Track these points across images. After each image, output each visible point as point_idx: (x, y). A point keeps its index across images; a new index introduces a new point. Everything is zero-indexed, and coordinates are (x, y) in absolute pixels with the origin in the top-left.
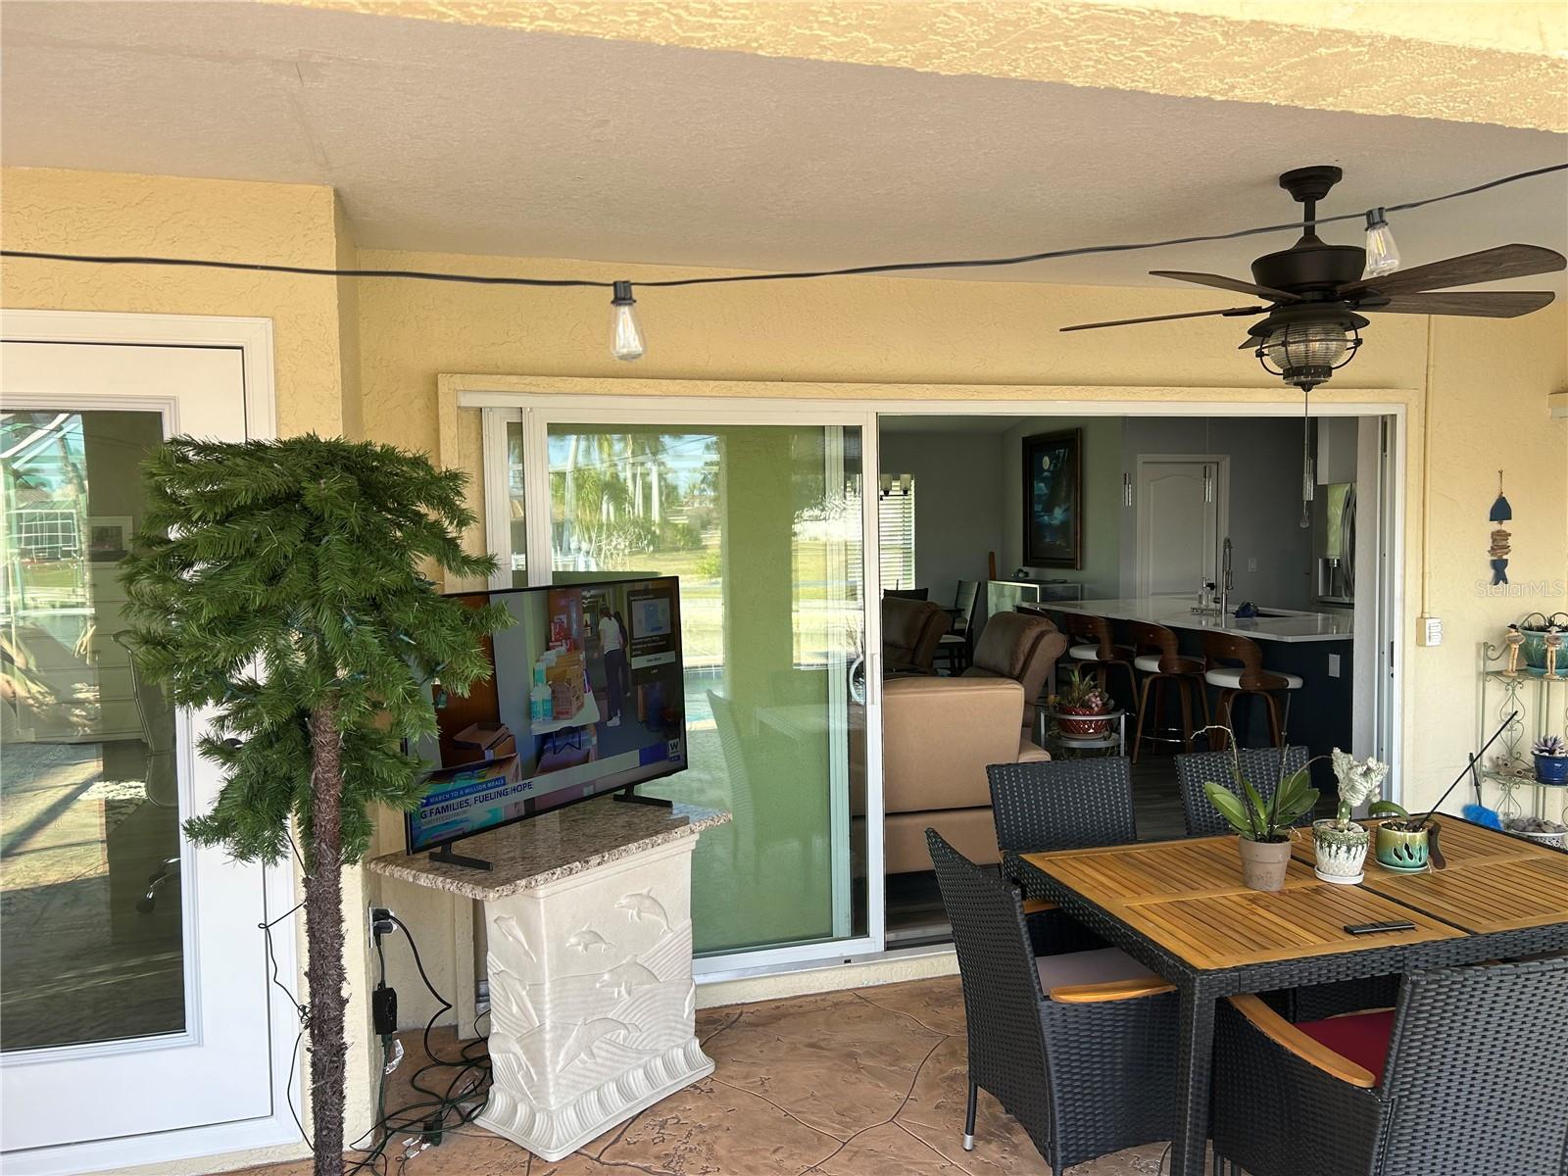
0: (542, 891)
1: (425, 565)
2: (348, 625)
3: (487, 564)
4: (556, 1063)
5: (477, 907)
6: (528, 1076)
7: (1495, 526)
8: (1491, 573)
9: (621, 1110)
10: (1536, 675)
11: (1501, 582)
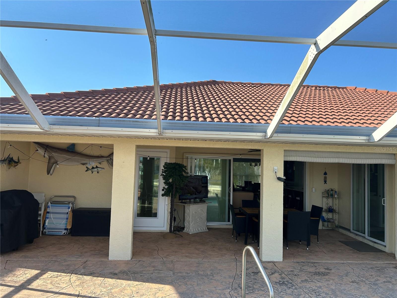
0: (191, 206)
1: (184, 173)
2: (178, 177)
3: (188, 173)
4: (191, 224)
5: (184, 206)
6: (189, 226)
7: (325, 176)
8: (324, 182)
9: (197, 232)
10: (331, 197)
11: (326, 184)
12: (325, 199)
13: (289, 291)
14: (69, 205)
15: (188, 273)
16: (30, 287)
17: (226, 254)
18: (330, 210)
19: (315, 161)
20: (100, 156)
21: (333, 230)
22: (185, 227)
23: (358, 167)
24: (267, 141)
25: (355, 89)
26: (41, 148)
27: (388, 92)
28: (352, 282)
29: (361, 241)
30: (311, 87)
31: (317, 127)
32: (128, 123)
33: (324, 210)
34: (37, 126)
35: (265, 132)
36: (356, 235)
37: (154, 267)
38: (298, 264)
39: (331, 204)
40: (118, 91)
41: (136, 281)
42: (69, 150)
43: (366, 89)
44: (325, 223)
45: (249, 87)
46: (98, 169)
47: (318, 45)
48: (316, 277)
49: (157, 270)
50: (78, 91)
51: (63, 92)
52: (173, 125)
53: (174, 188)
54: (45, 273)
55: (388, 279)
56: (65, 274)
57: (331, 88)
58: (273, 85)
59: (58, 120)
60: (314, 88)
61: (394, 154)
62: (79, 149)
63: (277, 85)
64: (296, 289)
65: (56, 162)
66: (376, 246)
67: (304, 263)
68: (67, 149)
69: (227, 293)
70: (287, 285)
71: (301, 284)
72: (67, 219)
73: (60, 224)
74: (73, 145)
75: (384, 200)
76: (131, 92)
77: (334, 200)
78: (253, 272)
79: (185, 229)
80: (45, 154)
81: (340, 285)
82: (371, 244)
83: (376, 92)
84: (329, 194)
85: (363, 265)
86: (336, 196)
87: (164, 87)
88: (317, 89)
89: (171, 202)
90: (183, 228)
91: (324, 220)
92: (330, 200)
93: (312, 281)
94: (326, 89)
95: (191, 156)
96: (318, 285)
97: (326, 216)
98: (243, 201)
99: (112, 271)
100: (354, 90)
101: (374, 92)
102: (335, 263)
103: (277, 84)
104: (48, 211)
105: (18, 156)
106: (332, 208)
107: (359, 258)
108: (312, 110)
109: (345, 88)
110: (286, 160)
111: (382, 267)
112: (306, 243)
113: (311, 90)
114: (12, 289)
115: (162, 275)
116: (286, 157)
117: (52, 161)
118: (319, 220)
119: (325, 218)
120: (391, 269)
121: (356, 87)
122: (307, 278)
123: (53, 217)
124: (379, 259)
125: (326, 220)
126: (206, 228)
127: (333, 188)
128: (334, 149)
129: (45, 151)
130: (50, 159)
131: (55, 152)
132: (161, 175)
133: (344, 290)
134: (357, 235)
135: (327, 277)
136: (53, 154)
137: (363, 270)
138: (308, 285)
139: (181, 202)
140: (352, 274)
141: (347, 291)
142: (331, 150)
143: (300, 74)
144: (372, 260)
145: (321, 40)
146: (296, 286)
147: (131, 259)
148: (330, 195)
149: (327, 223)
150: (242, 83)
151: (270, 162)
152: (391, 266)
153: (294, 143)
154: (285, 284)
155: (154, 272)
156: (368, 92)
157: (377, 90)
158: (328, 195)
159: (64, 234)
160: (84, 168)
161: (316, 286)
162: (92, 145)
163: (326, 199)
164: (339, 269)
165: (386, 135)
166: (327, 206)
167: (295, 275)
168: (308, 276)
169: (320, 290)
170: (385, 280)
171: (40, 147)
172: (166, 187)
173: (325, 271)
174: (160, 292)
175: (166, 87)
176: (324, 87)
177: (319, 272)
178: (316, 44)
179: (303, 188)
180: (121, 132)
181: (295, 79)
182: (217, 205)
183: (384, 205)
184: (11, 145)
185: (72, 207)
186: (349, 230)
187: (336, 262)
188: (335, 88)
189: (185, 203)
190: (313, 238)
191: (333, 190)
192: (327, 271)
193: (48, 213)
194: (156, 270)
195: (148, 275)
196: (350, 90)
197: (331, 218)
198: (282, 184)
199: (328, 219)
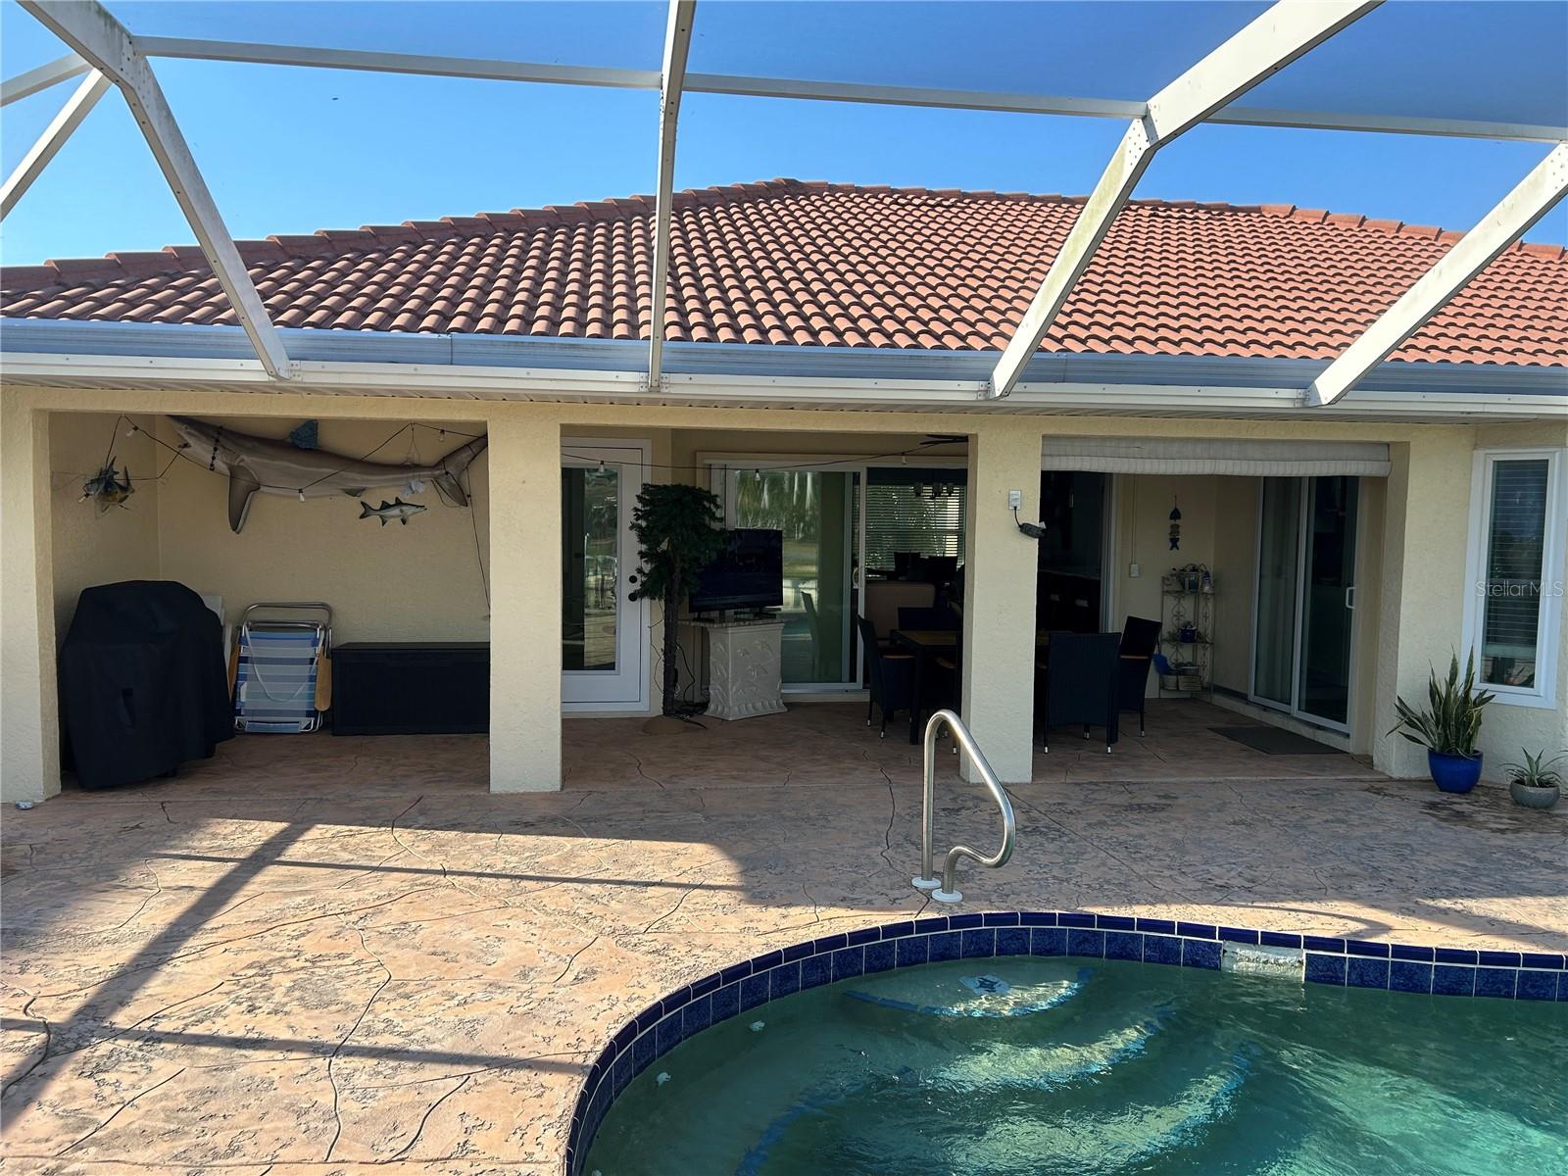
0: (730, 631)
2: (689, 533)
3: (725, 521)
4: (732, 690)
5: (706, 631)
7: (1173, 522)
8: (1170, 545)
9: (753, 713)
10: (1192, 592)
11: (1175, 549)
12: (1170, 602)
13: (1051, 847)
14: (314, 634)
15: (749, 816)
16: (283, 858)
17: (856, 769)
18: (1187, 635)
19: (1139, 471)
20: (409, 463)
21: (1193, 700)
22: (709, 701)
23: (1282, 488)
24: (990, 409)
25: (1291, 213)
26: (199, 439)
27: (1401, 225)
28: (1235, 823)
29: (1276, 725)
30: (1138, 209)
31: (1150, 362)
32: (547, 351)
33: (1165, 631)
34: (257, 364)
35: (987, 378)
36: (1265, 710)
37: (639, 804)
38: (1077, 788)
39: (1189, 617)
40: (462, 229)
41: (599, 837)
42: (298, 442)
43: (1327, 214)
44: (1169, 677)
45: (918, 207)
46: (404, 508)
47: (1152, 125)
48: (1130, 817)
49: (652, 811)
50: (325, 232)
51: (278, 237)
52: (694, 357)
53: (678, 570)
54: (308, 829)
55: (1340, 815)
56: (375, 829)
57: (1208, 209)
58: (1003, 199)
59: (315, 343)
60: (1146, 212)
61: (1388, 445)
62: (329, 439)
63: (1017, 200)
64: (1072, 841)
65: (256, 487)
66: (1321, 737)
67: (1096, 784)
68: (289, 440)
69: (875, 854)
70: (1045, 834)
71: (1085, 830)
72: (312, 679)
73: (291, 696)
74: (311, 426)
75: (1351, 592)
76: (505, 230)
77: (1202, 604)
78: (944, 810)
79: (712, 706)
80: (214, 458)
81: (1197, 830)
82: (1307, 732)
83: (1359, 227)
84: (1186, 582)
85: (1272, 786)
86: (1207, 588)
87: (617, 211)
88: (1158, 216)
89: (667, 618)
90: (705, 706)
91: (1164, 669)
92: (1188, 604)
93: (1119, 825)
94: (1191, 216)
95: (724, 462)
96: (1136, 832)
97: (1174, 657)
98: (899, 609)
99: (513, 818)
100: (1288, 219)
101: (1355, 227)
102: (1191, 782)
103: (1017, 195)
104: (243, 653)
105: (126, 469)
106: (1194, 628)
107: (1264, 769)
108: (1137, 300)
109: (1258, 210)
110: (1048, 468)
111: (1328, 789)
112: (1104, 733)
113: (1138, 218)
114: (231, 866)
115: (675, 822)
116: (1048, 459)
117: (243, 483)
118: (1147, 664)
119: (1169, 663)
120: (1356, 793)
121: (1294, 208)
122: (1104, 818)
123: (261, 676)
124: (1324, 771)
125: (1173, 667)
126: (781, 701)
127: (1197, 564)
128: (1201, 430)
129: (215, 449)
130: (233, 477)
131: (251, 451)
132: (631, 528)
133: (1209, 840)
134: (1266, 708)
135: (1162, 815)
136: (244, 457)
137: (1271, 795)
138: (1106, 833)
139: (695, 620)
140: (1236, 806)
141: (1215, 843)
142: (1191, 434)
143: (1100, 202)
144: (1302, 774)
145: (1159, 110)
146: (1073, 836)
147: (562, 789)
148: (1187, 586)
149: (1174, 677)
150: (894, 191)
151: (997, 477)
152: (1358, 785)
153: (1073, 412)
154: (1041, 832)
155: (647, 817)
156: (1333, 224)
157: (1364, 219)
158: (1183, 585)
159: (305, 728)
160: (354, 505)
161: (1129, 835)
162: (413, 424)
163: (1172, 598)
164: (1200, 797)
165: (1354, 385)
166: (1176, 622)
167: (1071, 813)
168: (1108, 814)
169: (1142, 841)
170: (1330, 817)
171: (196, 433)
172: (647, 568)
173: (1158, 802)
174: (682, 858)
175: (622, 210)
176: (1182, 207)
177: (1139, 805)
178: (1146, 118)
179: (1100, 570)
180: (526, 381)
181: (1085, 218)
182: (808, 636)
183: (1351, 610)
184: (136, 429)
185: (324, 640)
186: (1242, 697)
187: (1193, 779)
188: (1222, 209)
189: (711, 621)
190: (1126, 721)
191: (1197, 570)
192: (1163, 801)
193: (244, 660)
194: (649, 812)
195: (629, 823)
196: (1272, 217)
197: (1189, 663)
198: (1033, 544)
199: (1179, 665)
